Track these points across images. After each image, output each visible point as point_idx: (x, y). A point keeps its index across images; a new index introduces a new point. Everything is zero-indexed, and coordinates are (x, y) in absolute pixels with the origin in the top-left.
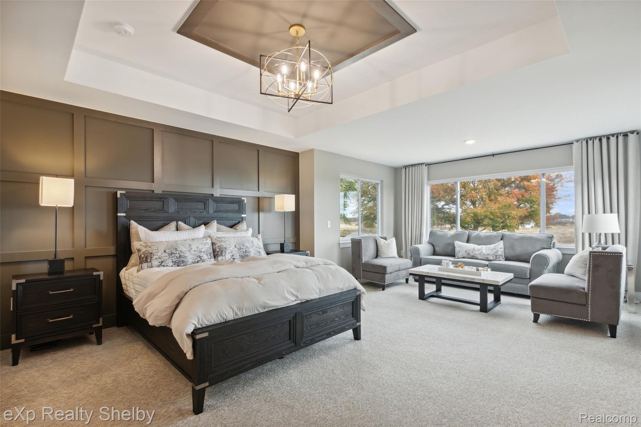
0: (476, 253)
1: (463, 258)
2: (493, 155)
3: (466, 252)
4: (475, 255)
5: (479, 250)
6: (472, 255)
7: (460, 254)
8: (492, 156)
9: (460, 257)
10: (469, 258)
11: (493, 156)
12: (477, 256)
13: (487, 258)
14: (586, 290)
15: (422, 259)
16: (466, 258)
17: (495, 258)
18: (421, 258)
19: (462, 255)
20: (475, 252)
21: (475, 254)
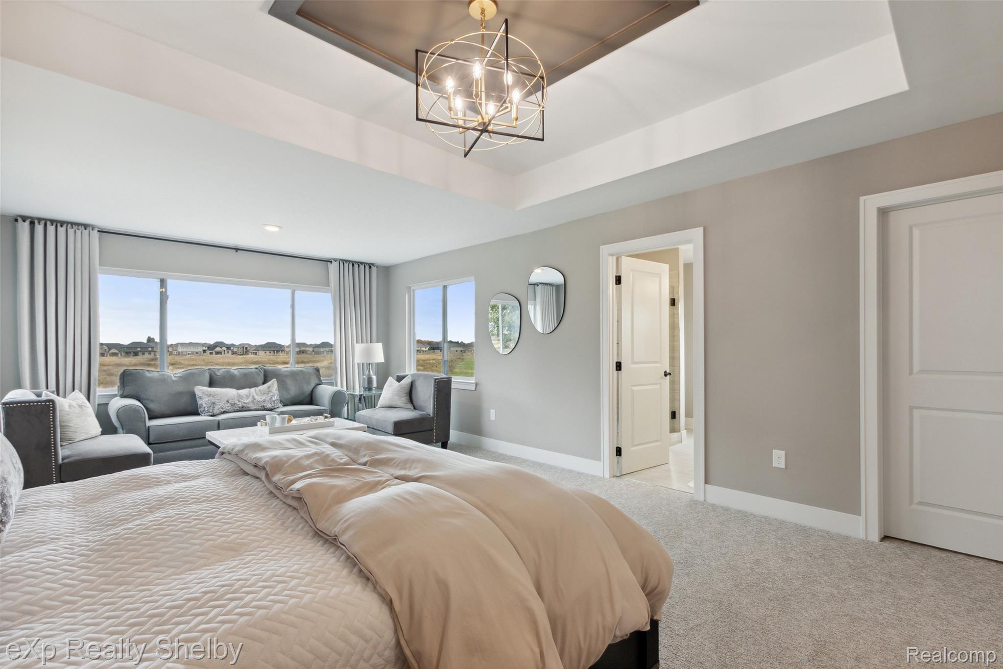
0: (246, 401)
1: (224, 413)
2: (237, 249)
3: (228, 402)
4: (245, 405)
5: (248, 397)
6: (240, 406)
7: (217, 407)
8: (235, 250)
9: (217, 413)
10: (235, 412)
11: (237, 251)
12: (249, 406)
13: (264, 406)
14: (431, 415)
15: (150, 429)
16: (230, 412)
17: (273, 405)
18: (149, 427)
19: (221, 409)
20: (242, 400)
21: (245, 403)
